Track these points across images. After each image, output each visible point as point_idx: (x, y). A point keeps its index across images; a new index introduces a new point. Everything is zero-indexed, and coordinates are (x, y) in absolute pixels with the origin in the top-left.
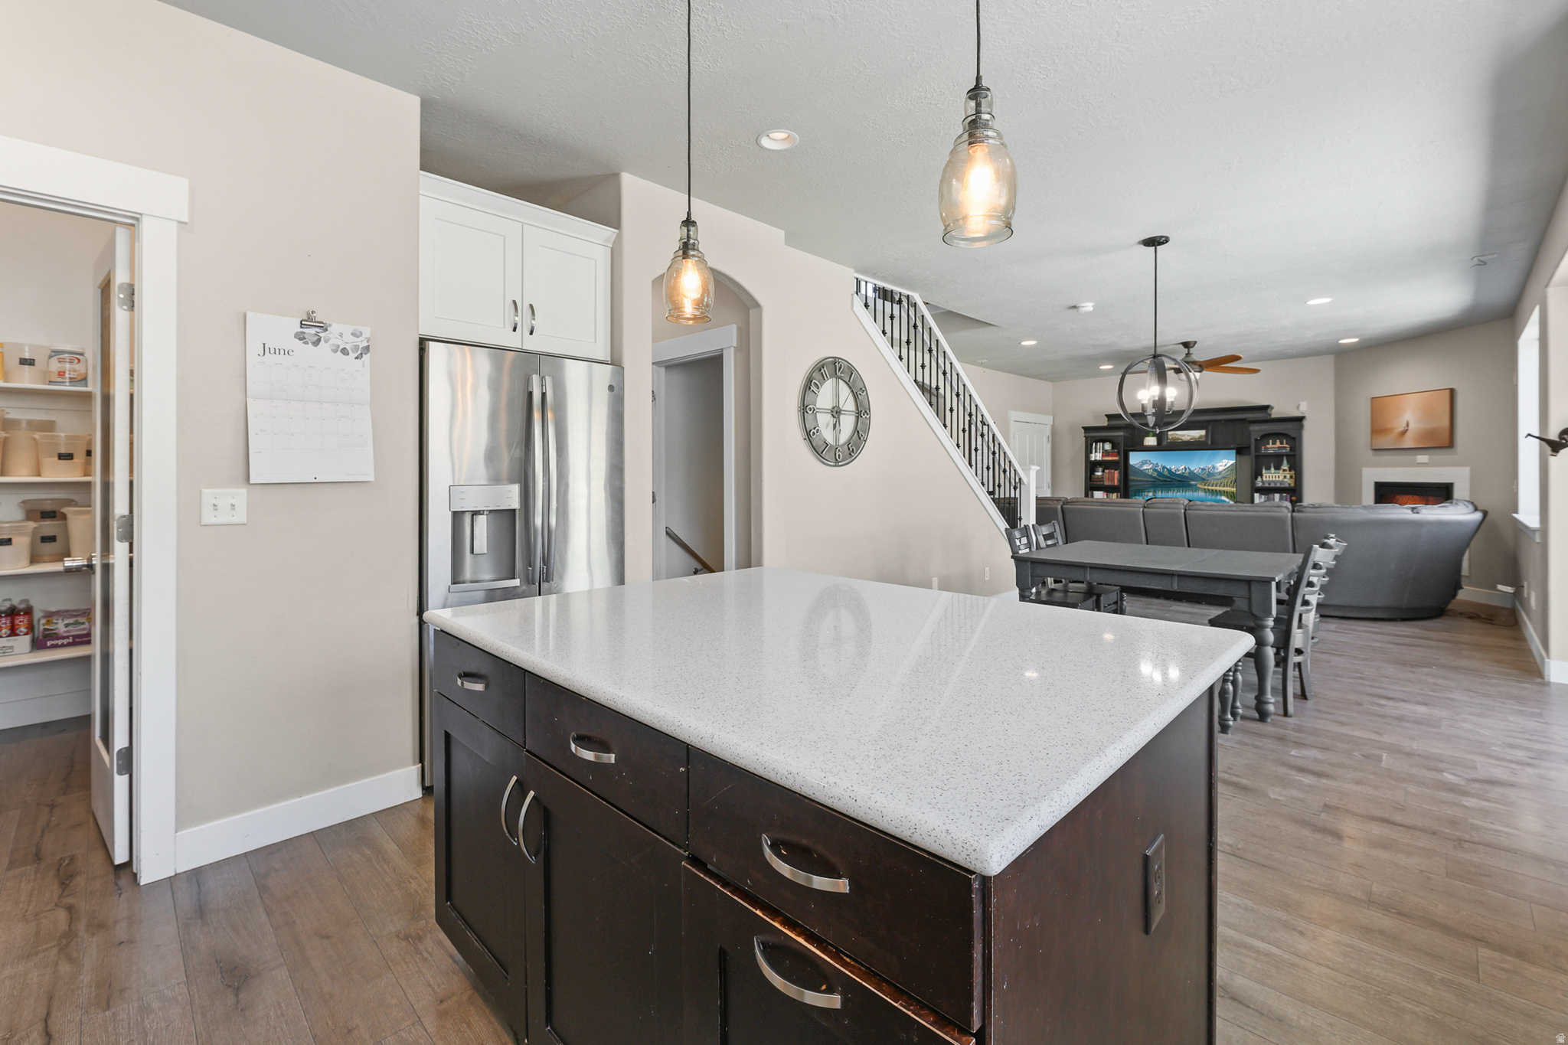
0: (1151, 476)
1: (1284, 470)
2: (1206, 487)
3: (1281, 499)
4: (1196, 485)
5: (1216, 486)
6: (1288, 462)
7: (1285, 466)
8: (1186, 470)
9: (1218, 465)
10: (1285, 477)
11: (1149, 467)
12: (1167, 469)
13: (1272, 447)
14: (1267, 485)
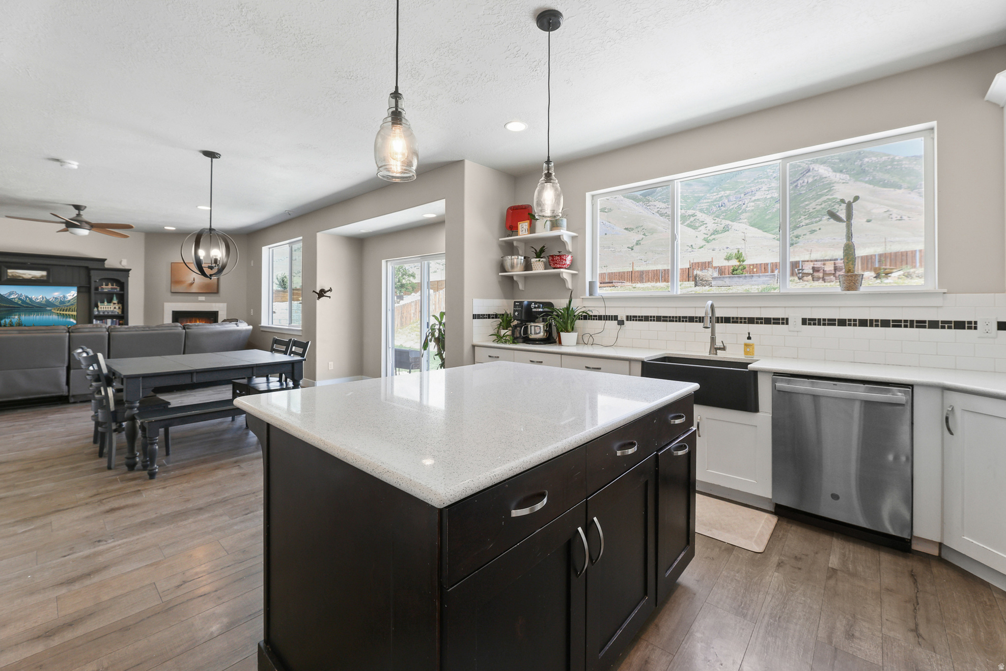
0: (17, 303)
1: (114, 304)
2: (58, 312)
3: (112, 323)
4: (51, 310)
5: (66, 311)
6: (117, 298)
7: (115, 301)
8: (43, 299)
9: (68, 295)
10: (115, 308)
11: (15, 297)
12: (29, 298)
13: (107, 288)
14: (101, 314)
